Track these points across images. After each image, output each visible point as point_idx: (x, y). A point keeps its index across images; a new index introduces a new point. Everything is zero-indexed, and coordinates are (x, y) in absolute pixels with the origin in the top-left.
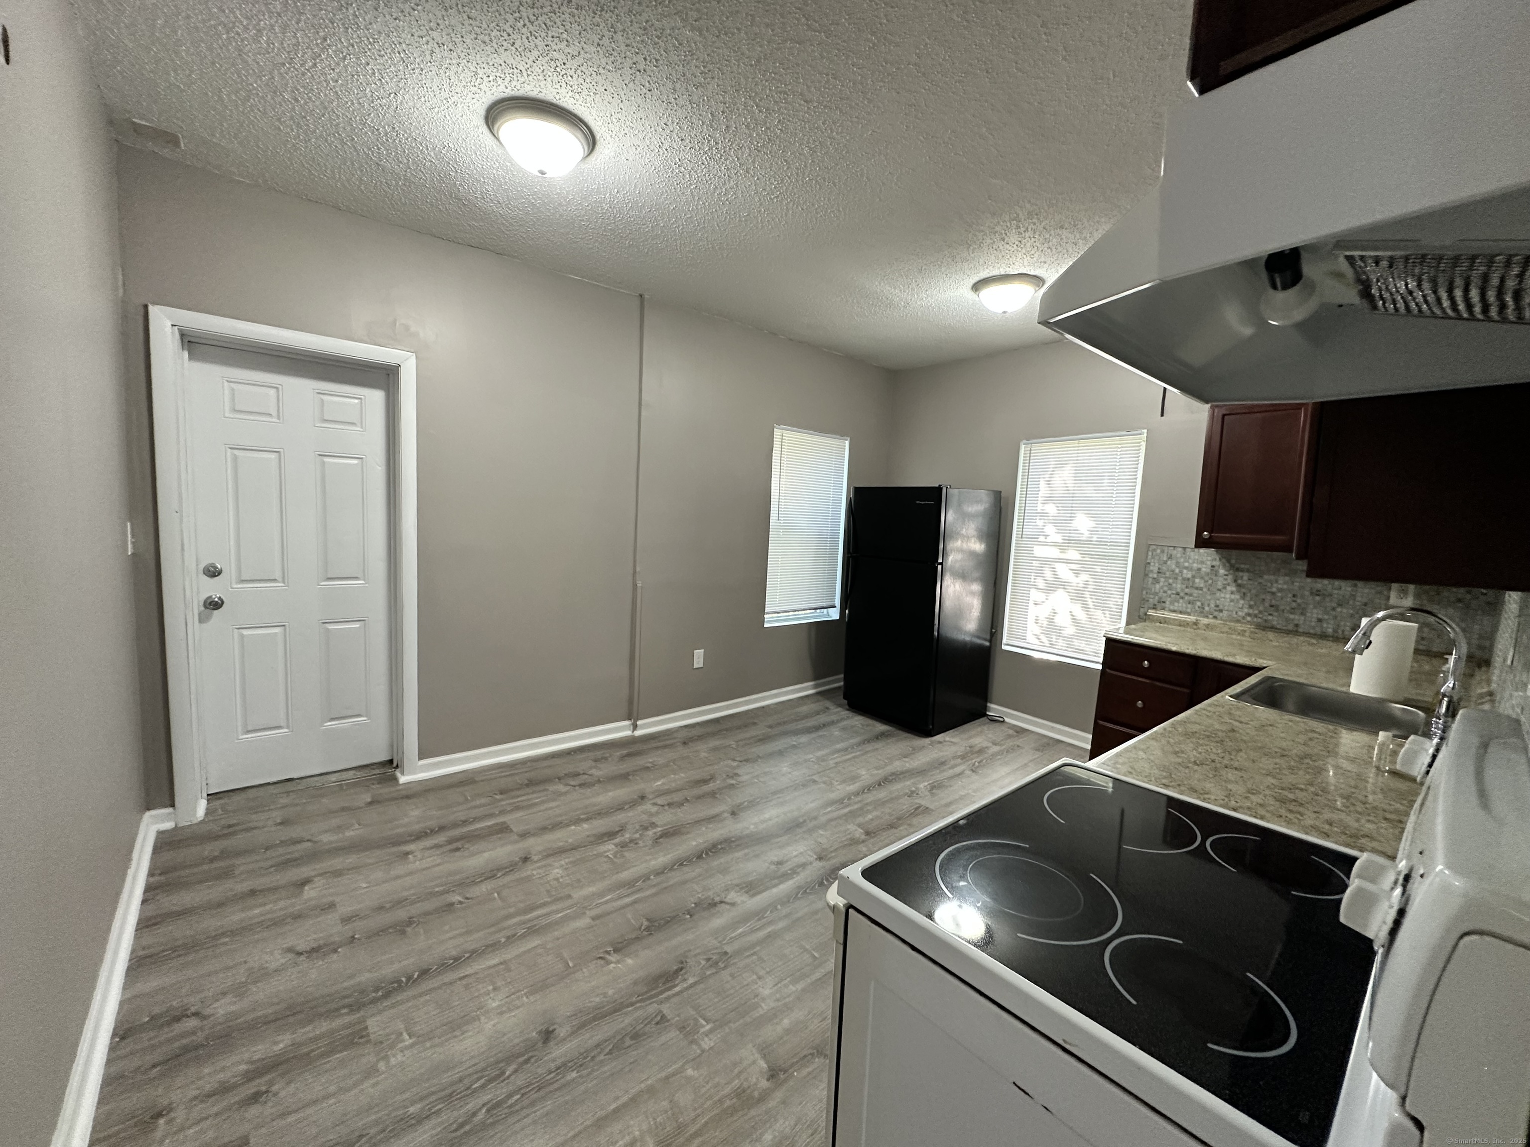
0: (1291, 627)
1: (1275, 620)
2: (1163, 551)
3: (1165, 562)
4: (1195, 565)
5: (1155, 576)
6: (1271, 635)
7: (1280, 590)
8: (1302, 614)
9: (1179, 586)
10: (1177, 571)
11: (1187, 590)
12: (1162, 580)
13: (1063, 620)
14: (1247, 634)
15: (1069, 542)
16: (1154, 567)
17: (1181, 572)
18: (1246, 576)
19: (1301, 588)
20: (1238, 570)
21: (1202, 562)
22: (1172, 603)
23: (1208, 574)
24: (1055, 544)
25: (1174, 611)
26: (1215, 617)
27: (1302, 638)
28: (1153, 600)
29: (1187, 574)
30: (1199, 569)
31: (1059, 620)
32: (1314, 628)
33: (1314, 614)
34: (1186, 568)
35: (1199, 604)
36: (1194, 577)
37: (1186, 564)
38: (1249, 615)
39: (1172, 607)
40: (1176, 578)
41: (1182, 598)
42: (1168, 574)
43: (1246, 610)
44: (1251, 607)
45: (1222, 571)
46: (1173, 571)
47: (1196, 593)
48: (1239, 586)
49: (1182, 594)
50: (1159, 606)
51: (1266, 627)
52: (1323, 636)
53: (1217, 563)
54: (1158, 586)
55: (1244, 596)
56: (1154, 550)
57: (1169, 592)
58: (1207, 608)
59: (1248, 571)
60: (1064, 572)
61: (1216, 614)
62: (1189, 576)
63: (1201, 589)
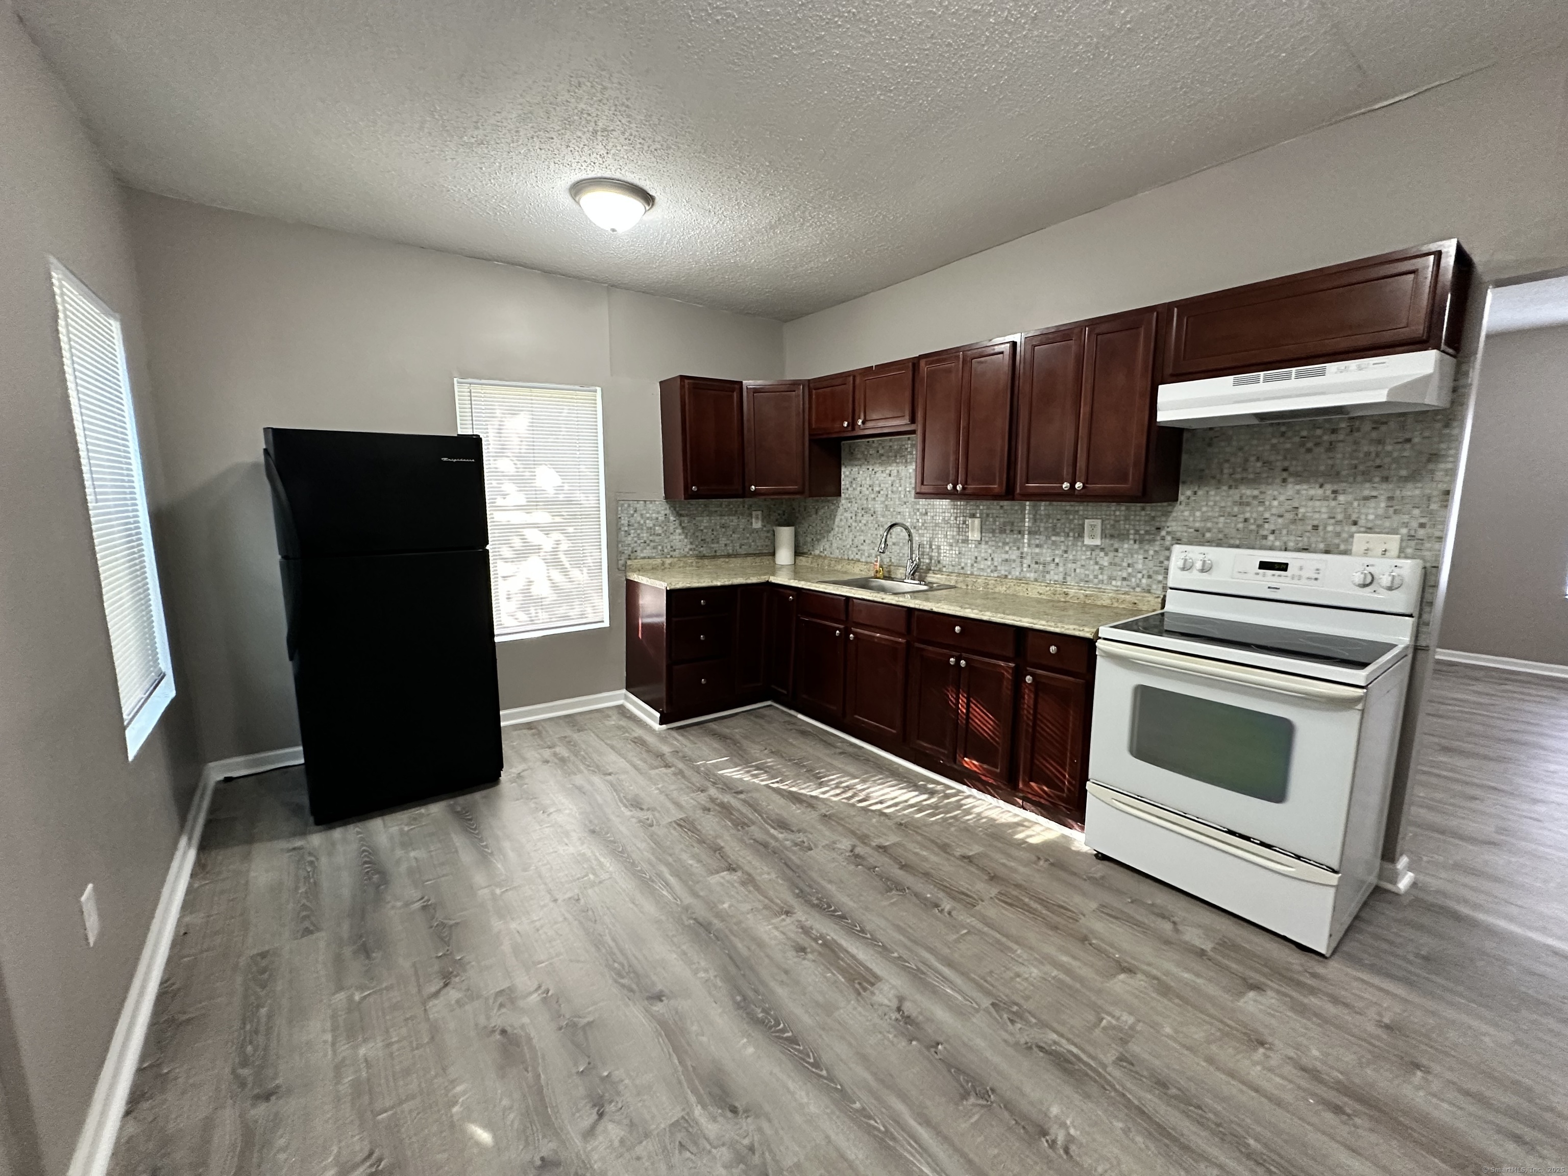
0: (713, 554)
1: (704, 551)
2: (629, 506)
3: (632, 515)
4: (654, 515)
5: (626, 529)
6: (706, 562)
7: (706, 527)
8: (718, 542)
9: (645, 535)
10: (642, 522)
11: (651, 538)
12: (632, 531)
13: (542, 589)
14: (694, 564)
15: (532, 505)
16: (624, 521)
17: (645, 522)
18: (686, 519)
19: (716, 524)
20: (681, 515)
21: (658, 513)
22: (642, 551)
23: (663, 522)
24: (519, 508)
25: (644, 558)
26: (671, 556)
27: (722, 560)
28: (628, 551)
29: (650, 523)
30: (657, 519)
31: (535, 590)
32: (723, 551)
33: (723, 541)
34: (648, 518)
35: (660, 548)
36: (654, 525)
37: (648, 515)
38: (691, 550)
39: (642, 555)
40: (642, 529)
41: (648, 545)
42: (636, 525)
43: (689, 547)
44: (691, 543)
45: (672, 518)
46: (639, 523)
47: (657, 538)
48: (683, 528)
49: (648, 542)
50: (633, 556)
51: (702, 557)
52: (729, 556)
53: (668, 512)
54: (630, 539)
55: (686, 537)
56: (622, 505)
57: (639, 542)
58: (666, 550)
59: (687, 515)
60: (534, 537)
61: (672, 553)
62: (651, 525)
63: (659, 535)
